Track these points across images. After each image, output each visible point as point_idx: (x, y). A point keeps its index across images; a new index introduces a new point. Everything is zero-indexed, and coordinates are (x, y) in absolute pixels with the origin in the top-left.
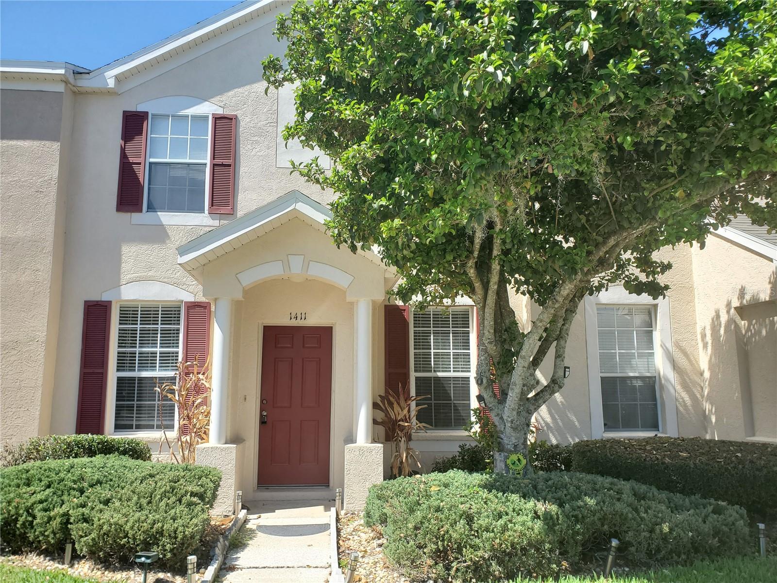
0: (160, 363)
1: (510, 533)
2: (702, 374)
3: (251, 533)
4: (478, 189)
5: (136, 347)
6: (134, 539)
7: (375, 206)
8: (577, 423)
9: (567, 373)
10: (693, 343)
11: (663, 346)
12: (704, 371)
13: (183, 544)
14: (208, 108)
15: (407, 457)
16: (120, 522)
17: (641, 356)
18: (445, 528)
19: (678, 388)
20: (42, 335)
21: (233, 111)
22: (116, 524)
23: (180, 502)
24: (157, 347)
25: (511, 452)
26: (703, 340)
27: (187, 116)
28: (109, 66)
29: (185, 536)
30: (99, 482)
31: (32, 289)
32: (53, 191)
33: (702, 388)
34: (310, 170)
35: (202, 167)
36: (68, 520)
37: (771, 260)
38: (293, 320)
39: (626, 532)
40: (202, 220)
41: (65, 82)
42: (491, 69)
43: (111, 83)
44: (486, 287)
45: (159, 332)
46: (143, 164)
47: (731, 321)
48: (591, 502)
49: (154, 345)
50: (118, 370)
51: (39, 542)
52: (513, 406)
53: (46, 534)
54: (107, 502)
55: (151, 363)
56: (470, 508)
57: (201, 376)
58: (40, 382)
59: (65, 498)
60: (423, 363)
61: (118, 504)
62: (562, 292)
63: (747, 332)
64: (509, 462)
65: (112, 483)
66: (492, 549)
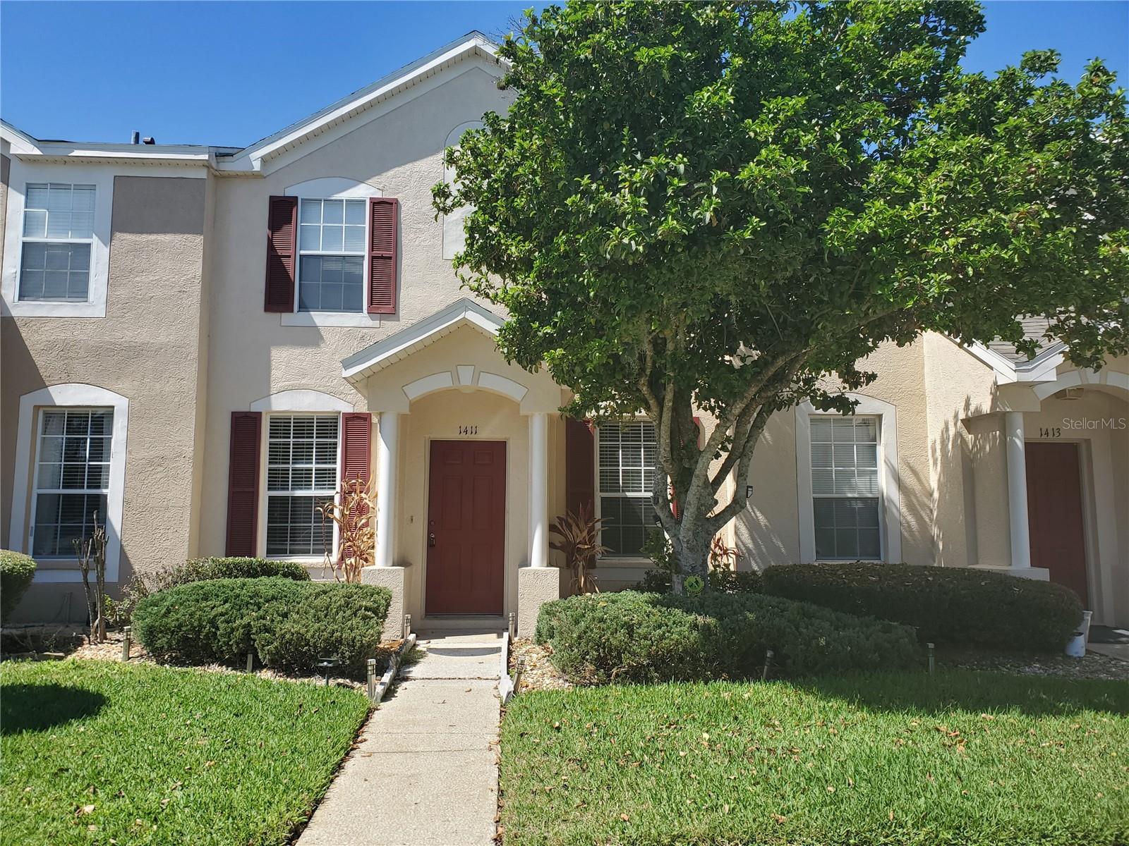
0: (316, 481)
1: (667, 641)
2: (931, 495)
3: (422, 655)
4: (631, 326)
5: (289, 463)
6: (315, 646)
7: (540, 334)
8: (783, 550)
9: (750, 493)
10: (923, 459)
11: (887, 462)
12: (933, 492)
13: (360, 653)
14: (364, 192)
15: (585, 582)
16: (301, 631)
17: (861, 474)
18: (606, 637)
19: (904, 510)
20: (189, 450)
21: (395, 194)
22: (298, 633)
23: (355, 616)
24: (312, 463)
25: (688, 574)
26: (933, 456)
27: (342, 201)
28: (255, 146)
29: (362, 645)
30: (274, 598)
31: (176, 400)
32: (196, 289)
33: (931, 511)
34: (480, 285)
35: (358, 260)
36: (249, 631)
37: (992, 368)
38: (463, 434)
39: (784, 646)
40: (360, 319)
41: (208, 167)
42: (626, 241)
43: (257, 166)
44: (661, 405)
45: (314, 446)
46: (293, 256)
47: (958, 435)
48: (751, 616)
49: (309, 461)
50: (269, 489)
51: (222, 652)
52: (688, 526)
53: (230, 643)
54: (285, 615)
55: (306, 481)
56: (632, 620)
57: (363, 495)
58: (188, 502)
59: (244, 611)
60: (610, 481)
61: (296, 616)
62: (733, 411)
63: (973, 447)
64: (686, 584)
65: (287, 599)
66: (649, 655)
